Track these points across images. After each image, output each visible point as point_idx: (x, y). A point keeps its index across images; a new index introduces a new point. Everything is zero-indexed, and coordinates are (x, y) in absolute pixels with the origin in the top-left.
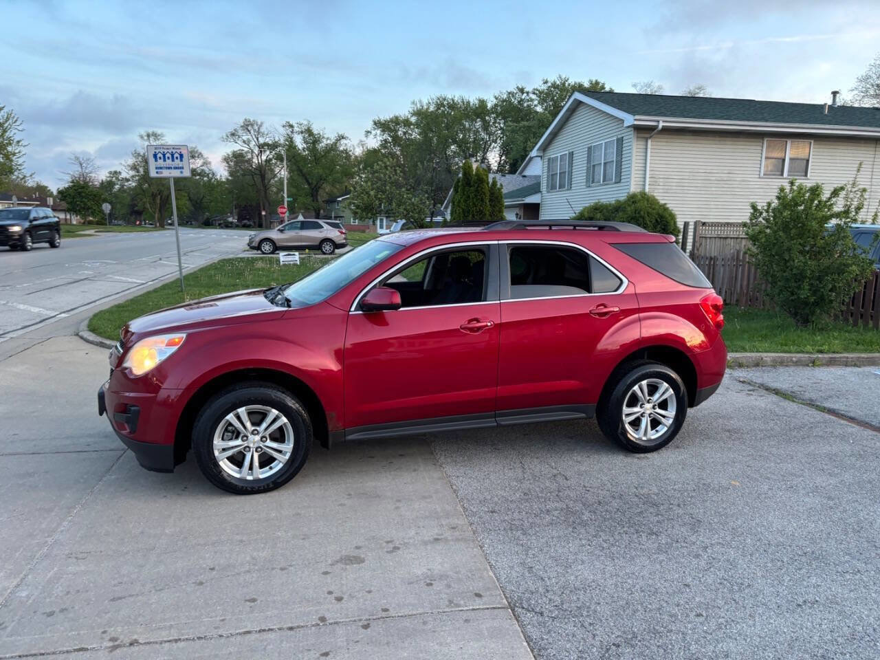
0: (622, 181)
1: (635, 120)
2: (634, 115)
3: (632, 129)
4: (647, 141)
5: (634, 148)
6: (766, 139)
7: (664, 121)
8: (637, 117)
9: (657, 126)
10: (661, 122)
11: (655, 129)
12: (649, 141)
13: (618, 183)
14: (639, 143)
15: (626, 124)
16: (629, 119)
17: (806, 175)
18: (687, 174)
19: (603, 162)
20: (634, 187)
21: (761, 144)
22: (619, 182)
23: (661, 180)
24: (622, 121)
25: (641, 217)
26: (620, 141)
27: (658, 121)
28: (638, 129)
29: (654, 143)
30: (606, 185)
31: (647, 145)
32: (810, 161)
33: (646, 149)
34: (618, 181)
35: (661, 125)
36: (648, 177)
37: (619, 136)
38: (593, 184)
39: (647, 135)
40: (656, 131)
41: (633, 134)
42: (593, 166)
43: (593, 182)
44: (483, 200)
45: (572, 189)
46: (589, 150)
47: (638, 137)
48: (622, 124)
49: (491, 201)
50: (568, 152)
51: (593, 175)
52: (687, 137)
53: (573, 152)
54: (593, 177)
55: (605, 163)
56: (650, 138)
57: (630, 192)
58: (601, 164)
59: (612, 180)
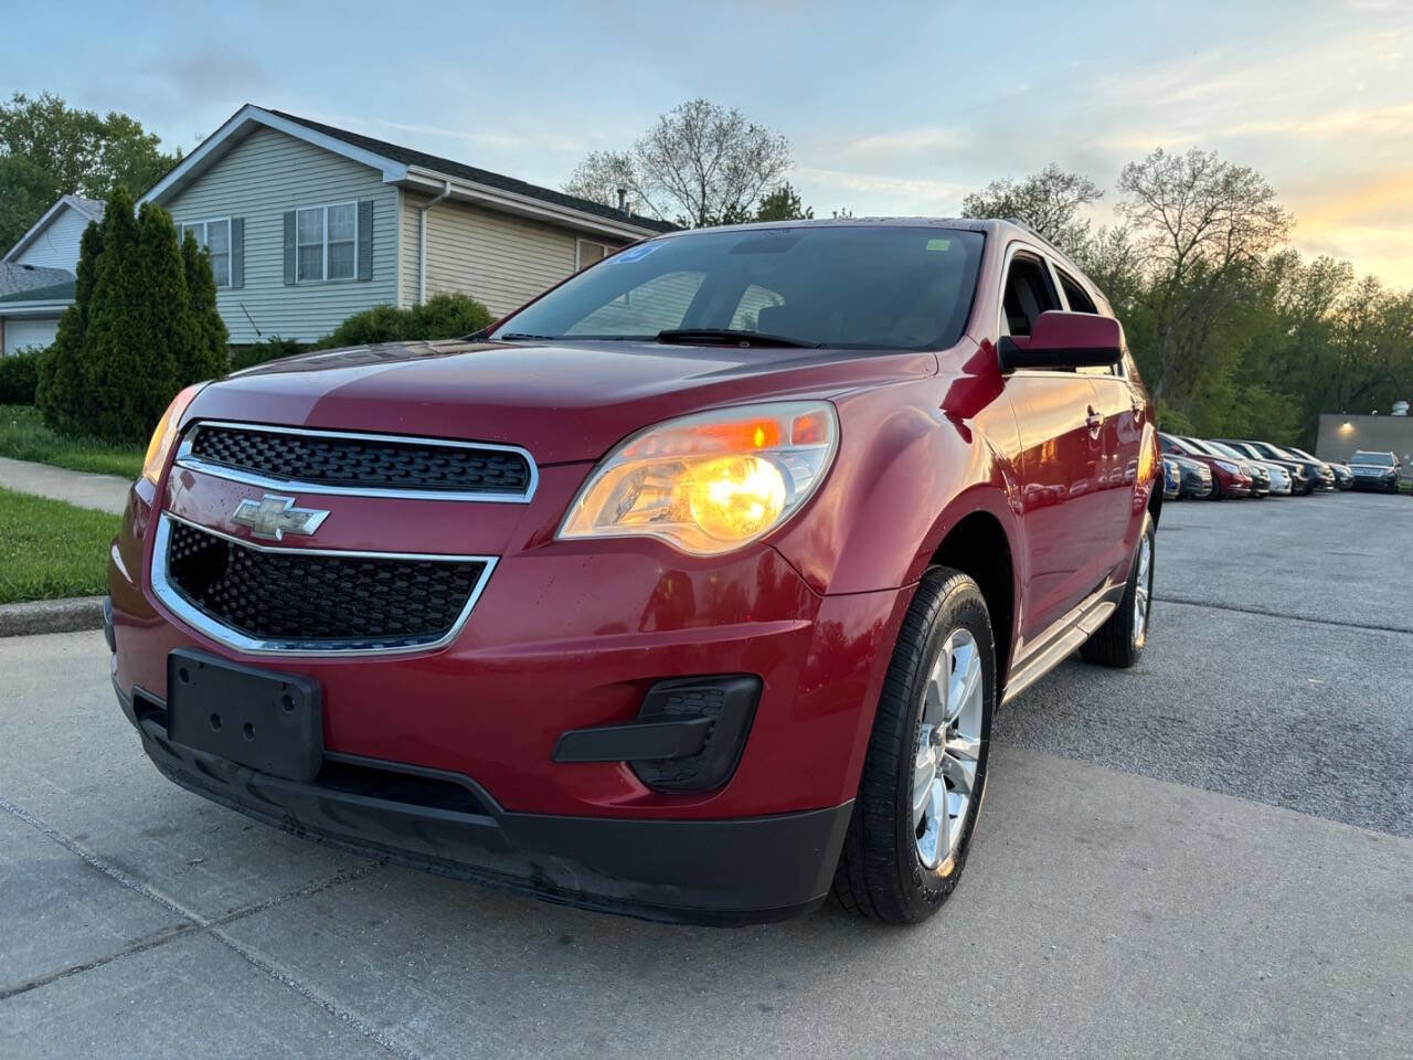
0: (375, 278)
1: (409, 172)
2: (408, 164)
3: (396, 189)
4: (420, 215)
5: (398, 222)
6: (579, 240)
8: (413, 168)
9: (443, 190)
10: (448, 184)
11: (436, 196)
12: (425, 214)
13: (365, 281)
14: (408, 214)
15: (387, 178)
16: (395, 171)
18: (481, 278)
19: (325, 242)
20: (404, 283)
21: (573, 246)
22: (370, 280)
23: (443, 283)
24: (379, 173)
26: (366, 210)
27: (444, 182)
28: (407, 190)
29: (430, 220)
30: (334, 283)
31: (420, 220)
33: (420, 227)
34: (367, 276)
35: (449, 189)
36: (424, 274)
37: (362, 200)
38: (303, 281)
39: (421, 205)
40: (439, 198)
41: (397, 198)
42: (302, 249)
43: (302, 277)
44: (172, 274)
45: (247, 287)
46: (289, 218)
47: (406, 205)
48: (376, 178)
49: (189, 278)
50: (229, 218)
51: (300, 264)
52: (477, 217)
53: (243, 219)
54: (301, 267)
55: (331, 246)
56: (426, 208)
57: (396, 298)
58: (321, 246)
59: (352, 275)
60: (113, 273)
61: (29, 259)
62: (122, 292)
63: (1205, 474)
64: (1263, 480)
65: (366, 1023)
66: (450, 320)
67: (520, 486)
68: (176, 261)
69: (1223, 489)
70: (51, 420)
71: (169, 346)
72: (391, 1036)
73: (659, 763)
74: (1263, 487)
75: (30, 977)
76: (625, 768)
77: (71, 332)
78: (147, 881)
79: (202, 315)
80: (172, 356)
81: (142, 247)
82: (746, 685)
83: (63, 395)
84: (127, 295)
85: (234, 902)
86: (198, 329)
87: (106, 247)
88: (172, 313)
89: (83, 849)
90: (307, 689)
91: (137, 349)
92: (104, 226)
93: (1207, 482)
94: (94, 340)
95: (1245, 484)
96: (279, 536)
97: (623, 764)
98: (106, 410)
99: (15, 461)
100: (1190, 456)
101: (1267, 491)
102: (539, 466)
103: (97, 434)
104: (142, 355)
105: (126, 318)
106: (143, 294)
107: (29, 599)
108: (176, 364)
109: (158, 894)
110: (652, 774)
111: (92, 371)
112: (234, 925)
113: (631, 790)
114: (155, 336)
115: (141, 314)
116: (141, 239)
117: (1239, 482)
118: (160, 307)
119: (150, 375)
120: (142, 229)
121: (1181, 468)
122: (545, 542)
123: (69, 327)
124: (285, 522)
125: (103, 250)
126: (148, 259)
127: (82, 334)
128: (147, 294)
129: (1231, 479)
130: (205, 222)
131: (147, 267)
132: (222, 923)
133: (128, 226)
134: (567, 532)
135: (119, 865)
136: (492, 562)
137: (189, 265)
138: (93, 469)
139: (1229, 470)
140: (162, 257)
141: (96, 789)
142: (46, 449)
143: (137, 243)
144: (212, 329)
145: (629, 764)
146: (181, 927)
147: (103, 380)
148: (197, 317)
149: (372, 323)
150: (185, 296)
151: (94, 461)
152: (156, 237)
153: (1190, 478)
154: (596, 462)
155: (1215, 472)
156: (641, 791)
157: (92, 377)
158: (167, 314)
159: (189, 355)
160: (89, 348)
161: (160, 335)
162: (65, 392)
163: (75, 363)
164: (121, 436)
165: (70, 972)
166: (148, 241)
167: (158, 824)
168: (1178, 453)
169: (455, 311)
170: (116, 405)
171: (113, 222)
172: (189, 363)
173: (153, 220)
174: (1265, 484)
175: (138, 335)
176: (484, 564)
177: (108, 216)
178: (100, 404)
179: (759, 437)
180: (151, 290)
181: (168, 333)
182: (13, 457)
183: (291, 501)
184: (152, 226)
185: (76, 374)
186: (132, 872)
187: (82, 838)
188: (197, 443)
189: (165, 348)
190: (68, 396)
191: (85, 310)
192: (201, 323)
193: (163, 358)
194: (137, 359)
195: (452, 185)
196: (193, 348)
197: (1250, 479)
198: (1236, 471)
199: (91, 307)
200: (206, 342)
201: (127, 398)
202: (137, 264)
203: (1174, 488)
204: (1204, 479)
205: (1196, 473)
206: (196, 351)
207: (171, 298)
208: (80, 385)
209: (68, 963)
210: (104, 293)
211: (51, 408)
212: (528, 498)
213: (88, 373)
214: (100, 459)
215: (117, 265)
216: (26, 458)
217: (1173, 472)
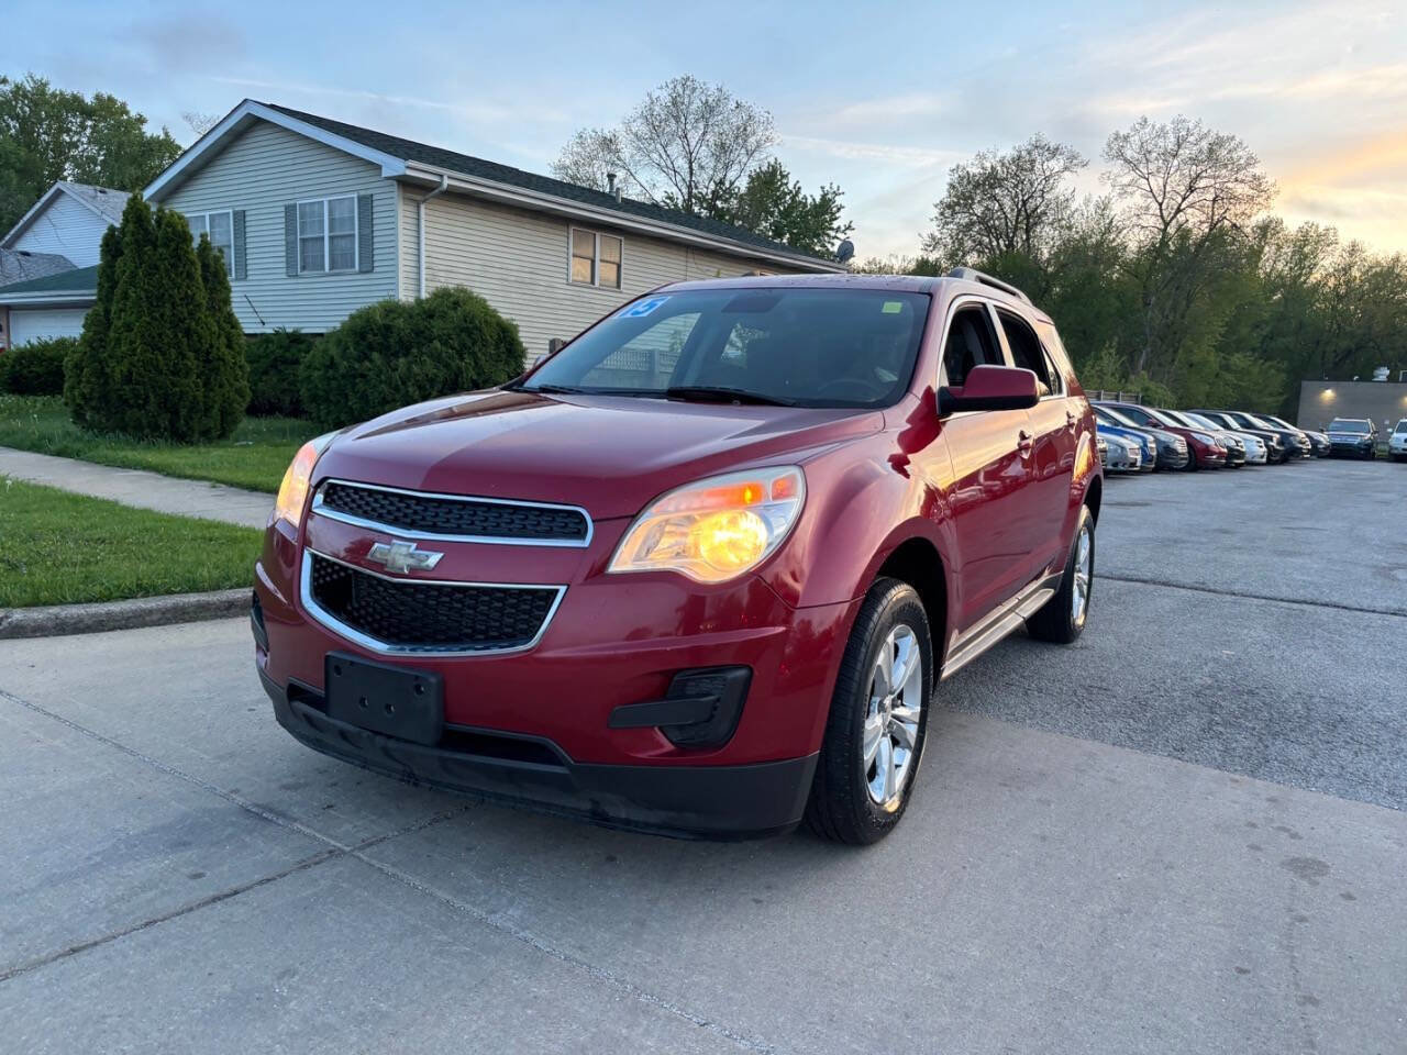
0: (376, 270)
1: (408, 167)
2: (407, 159)
3: (395, 183)
4: (418, 207)
5: (398, 217)
6: (572, 228)
7: (449, 177)
8: (412, 163)
9: (440, 184)
10: (445, 177)
11: (434, 189)
12: (423, 207)
13: (367, 272)
14: (406, 208)
15: (386, 173)
16: (394, 166)
17: (618, 286)
18: (479, 267)
19: (326, 234)
20: (405, 275)
21: (566, 234)
22: (371, 271)
23: (442, 274)
24: (378, 167)
25: (476, 328)
26: (366, 203)
27: (441, 176)
28: (405, 183)
29: (429, 212)
30: (336, 274)
31: (418, 213)
32: (623, 267)
33: (418, 219)
34: (368, 267)
35: (446, 182)
36: (423, 266)
37: (362, 193)
38: (305, 273)
39: (419, 198)
40: (437, 191)
41: (395, 190)
42: (303, 240)
43: (304, 268)
44: (190, 276)
45: (250, 278)
46: (290, 210)
47: (404, 198)
48: (376, 172)
49: (205, 279)
50: (231, 211)
51: (302, 256)
52: (474, 209)
53: (244, 211)
54: (304, 259)
55: (331, 238)
56: (424, 202)
57: (396, 290)
58: (323, 238)
59: (353, 266)
60: (134, 275)
61: (25, 245)
62: (143, 295)
63: (1180, 446)
64: (1238, 451)
65: (477, 912)
66: (452, 313)
67: (581, 534)
68: (193, 263)
69: (1200, 460)
70: (78, 416)
71: (189, 345)
72: (496, 919)
73: (681, 728)
74: (1238, 457)
75: (234, 885)
76: (659, 733)
77: (95, 333)
78: (295, 820)
79: (218, 314)
80: (191, 355)
81: (160, 250)
82: (742, 673)
83: (91, 394)
84: (147, 297)
85: (364, 835)
86: (216, 329)
87: (126, 252)
88: (191, 314)
89: (240, 800)
90: (433, 680)
91: (159, 349)
92: (123, 229)
93: (1183, 454)
94: (118, 340)
95: (1221, 455)
96: (406, 571)
97: (656, 729)
98: (131, 407)
99: (47, 457)
100: (1167, 428)
101: (1243, 461)
102: (593, 521)
103: (124, 429)
104: (163, 354)
105: (148, 319)
106: (163, 295)
107: (125, 598)
108: (196, 362)
109: (308, 831)
110: (677, 736)
111: (118, 371)
112: (368, 850)
113: (662, 746)
114: (176, 336)
115: (162, 315)
116: (159, 243)
117: (1215, 453)
118: (180, 308)
119: (173, 374)
120: (160, 234)
121: (1157, 441)
122: (598, 572)
123: (93, 328)
124: (411, 561)
125: (122, 254)
126: (166, 262)
127: (106, 335)
128: (166, 296)
129: (1207, 450)
130: (207, 214)
131: (167, 270)
132: (361, 849)
133: (146, 230)
134: (615, 567)
135: (271, 811)
136: (563, 589)
137: (205, 266)
138: (126, 465)
139: (1205, 441)
140: (180, 259)
141: (232, 755)
142: (78, 446)
143: (155, 247)
144: (227, 327)
145: (661, 729)
146: (330, 852)
147: (128, 379)
148: (214, 315)
149: (378, 318)
150: (202, 297)
151: (126, 457)
152: (173, 240)
153: (1167, 450)
154: (633, 518)
155: (1192, 445)
156: (669, 747)
157: (118, 376)
158: (186, 315)
159: (208, 353)
160: (114, 347)
161: (180, 335)
162: (92, 389)
163: (100, 363)
164: (147, 431)
165: (261, 883)
166: (166, 245)
167: (290, 781)
168: (1155, 426)
169: (456, 304)
170: (141, 402)
171: (131, 227)
172: (208, 361)
173: (169, 225)
174: (1241, 455)
175: (160, 335)
176: (557, 591)
177: (126, 220)
178: (126, 401)
179: (748, 495)
180: (171, 292)
181: (188, 333)
182: (46, 453)
183: (414, 545)
184: (169, 230)
185: (101, 373)
186: (283, 815)
187: (236, 791)
188: (327, 495)
189: (185, 347)
190: (96, 395)
191: (107, 312)
192: (218, 322)
193: (184, 357)
194: (160, 358)
195: (449, 179)
196: (211, 346)
197: (1226, 450)
198: (1211, 443)
199: (114, 308)
200: (223, 340)
201: (152, 396)
202: (157, 268)
203: (1151, 461)
204: (1180, 451)
205: (1172, 446)
206: (215, 349)
207: (189, 299)
208: (106, 383)
209: (257, 877)
210: (126, 296)
211: (79, 405)
212: (586, 543)
213: (113, 372)
214: (131, 455)
215: (136, 268)
216: (60, 453)
217: (1149, 445)
